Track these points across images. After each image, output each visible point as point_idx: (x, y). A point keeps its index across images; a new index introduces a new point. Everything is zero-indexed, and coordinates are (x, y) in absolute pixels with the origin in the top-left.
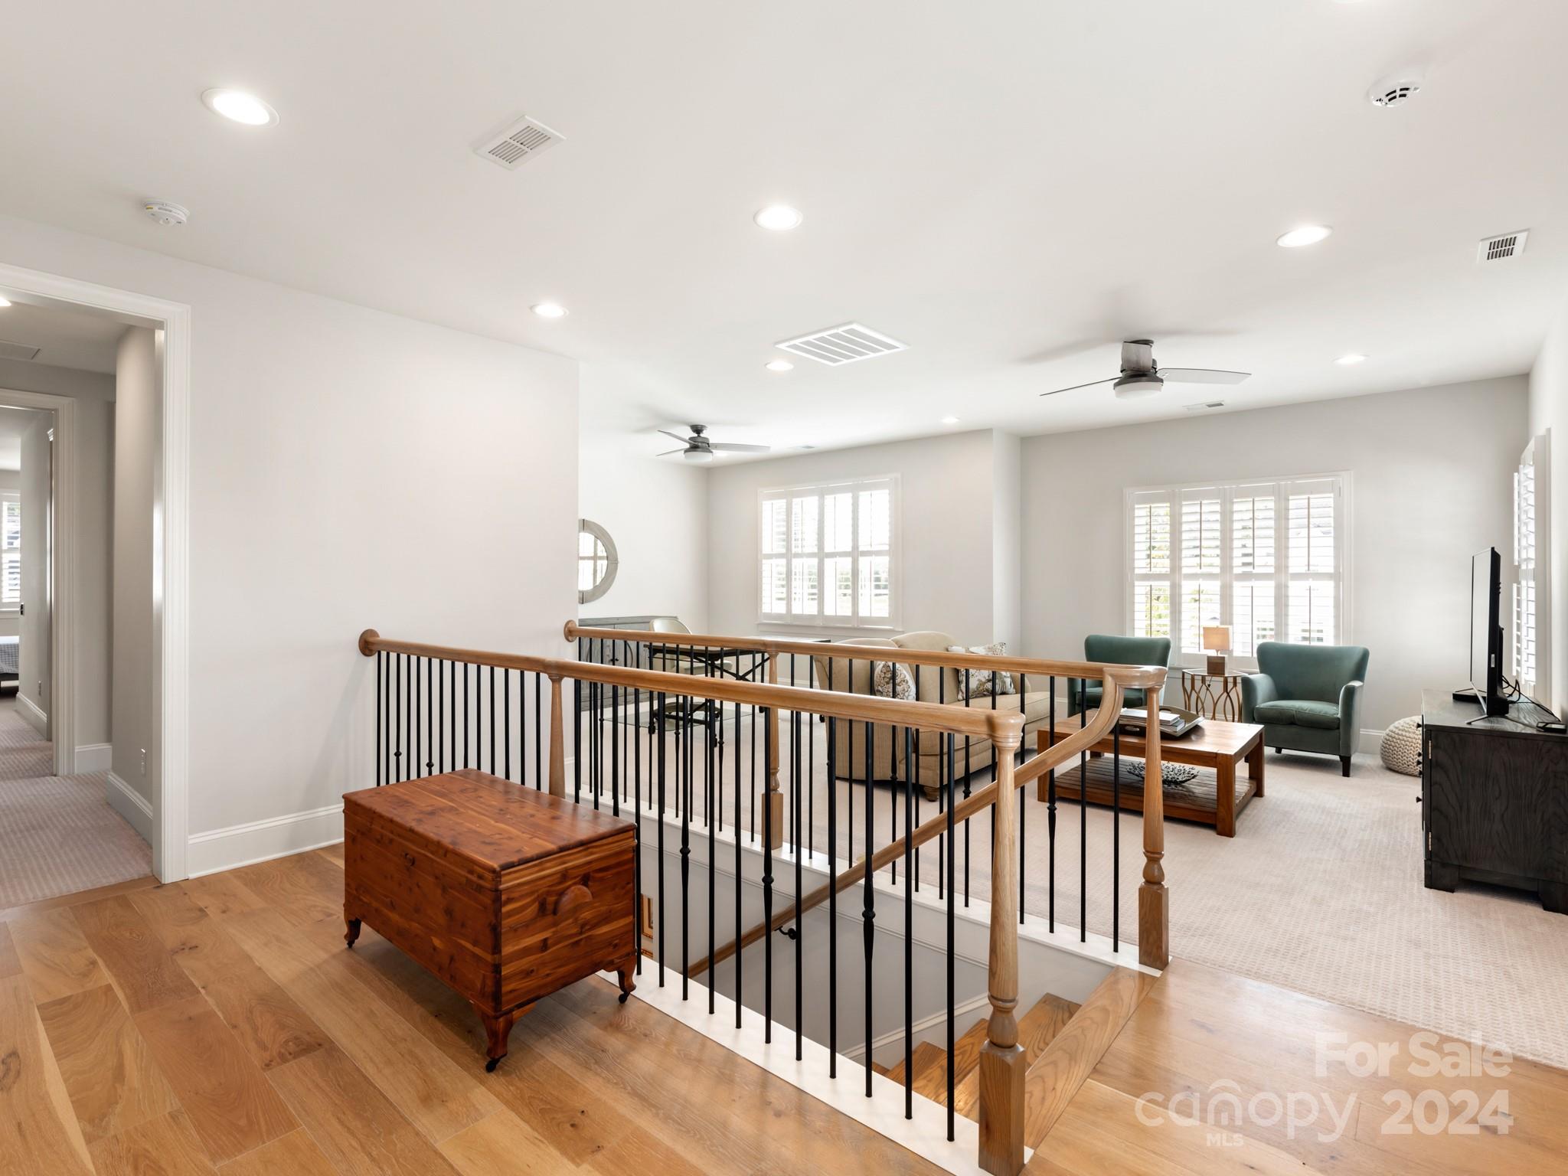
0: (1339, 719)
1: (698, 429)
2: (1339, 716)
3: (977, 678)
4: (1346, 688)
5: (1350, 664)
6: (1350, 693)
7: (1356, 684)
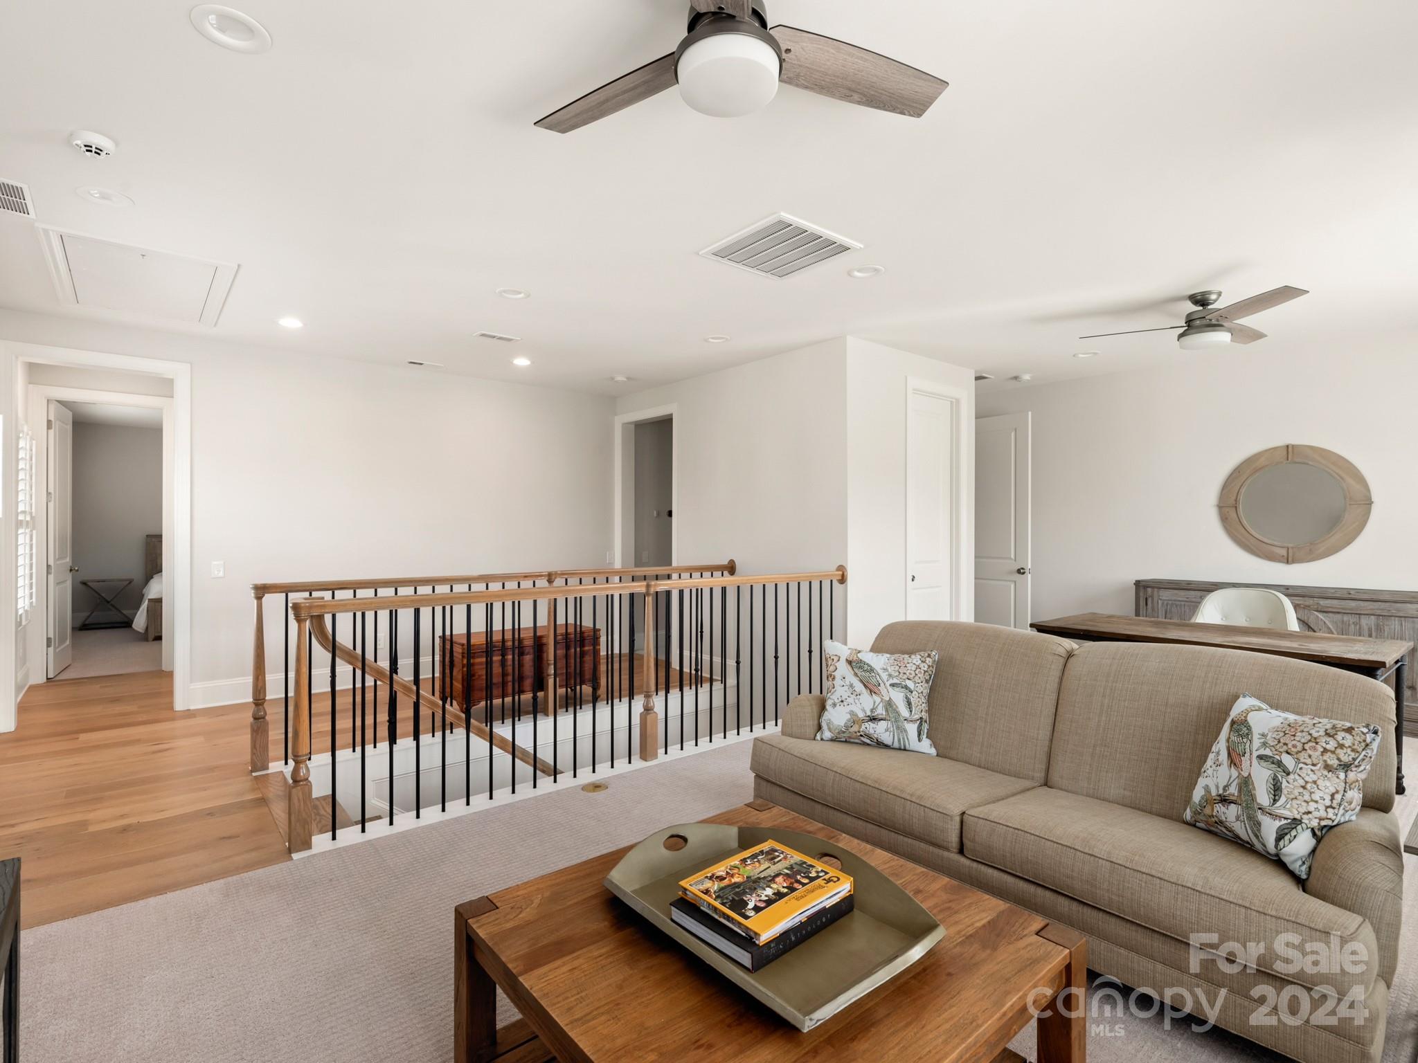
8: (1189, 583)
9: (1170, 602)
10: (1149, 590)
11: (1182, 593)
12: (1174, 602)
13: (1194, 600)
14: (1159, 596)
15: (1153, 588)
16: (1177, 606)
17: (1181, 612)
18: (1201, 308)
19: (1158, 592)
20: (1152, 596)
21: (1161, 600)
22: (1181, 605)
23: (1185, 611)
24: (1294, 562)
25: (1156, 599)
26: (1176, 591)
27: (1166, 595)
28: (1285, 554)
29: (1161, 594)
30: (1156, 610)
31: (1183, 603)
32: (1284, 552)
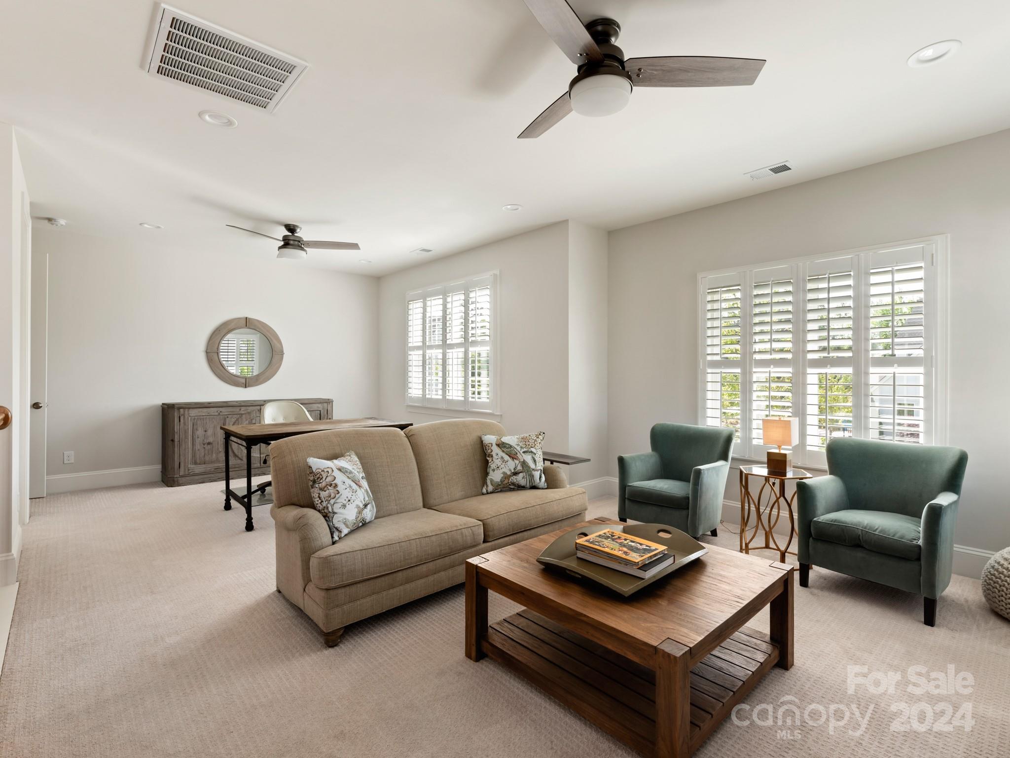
0: (919, 546)
1: (291, 229)
2: (920, 542)
3: (501, 471)
4: (929, 506)
5: (943, 469)
6: (936, 513)
7: (944, 499)
8: (209, 403)
9: (196, 417)
10: (182, 410)
11: (205, 410)
12: (199, 417)
13: (213, 414)
14: (189, 414)
15: (184, 408)
16: (200, 419)
17: (204, 424)
18: (291, 234)
19: (188, 411)
20: (184, 415)
21: (190, 416)
22: (203, 419)
23: (206, 423)
24: (249, 386)
25: (186, 417)
26: (201, 410)
27: (194, 413)
28: (244, 382)
29: (190, 413)
30: (187, 424)
31: (205, 417)
32: (244, 381)
